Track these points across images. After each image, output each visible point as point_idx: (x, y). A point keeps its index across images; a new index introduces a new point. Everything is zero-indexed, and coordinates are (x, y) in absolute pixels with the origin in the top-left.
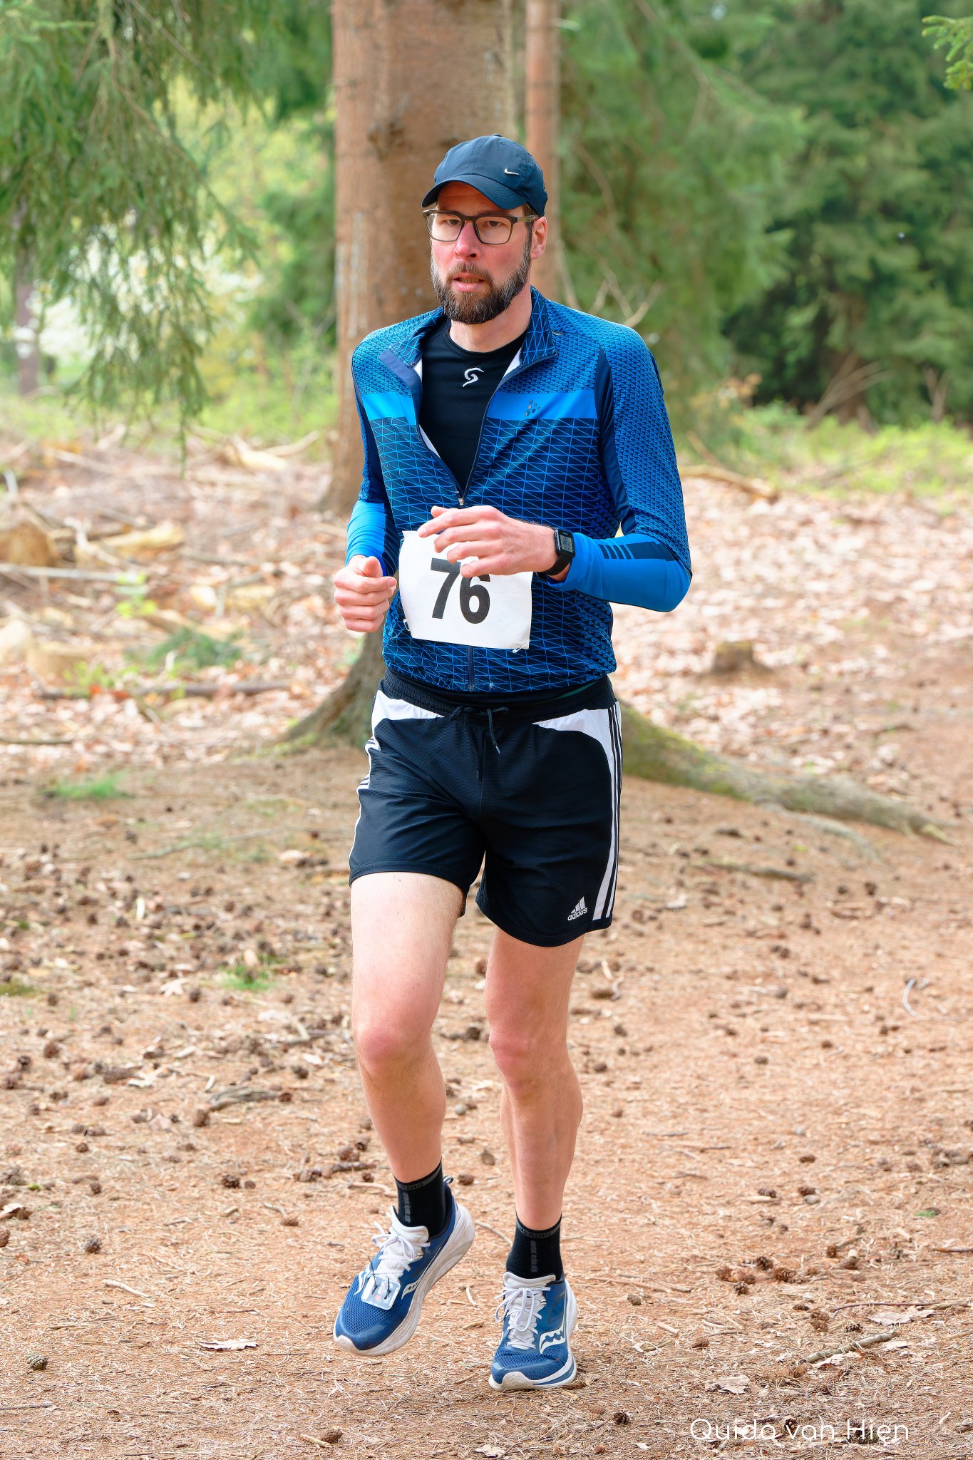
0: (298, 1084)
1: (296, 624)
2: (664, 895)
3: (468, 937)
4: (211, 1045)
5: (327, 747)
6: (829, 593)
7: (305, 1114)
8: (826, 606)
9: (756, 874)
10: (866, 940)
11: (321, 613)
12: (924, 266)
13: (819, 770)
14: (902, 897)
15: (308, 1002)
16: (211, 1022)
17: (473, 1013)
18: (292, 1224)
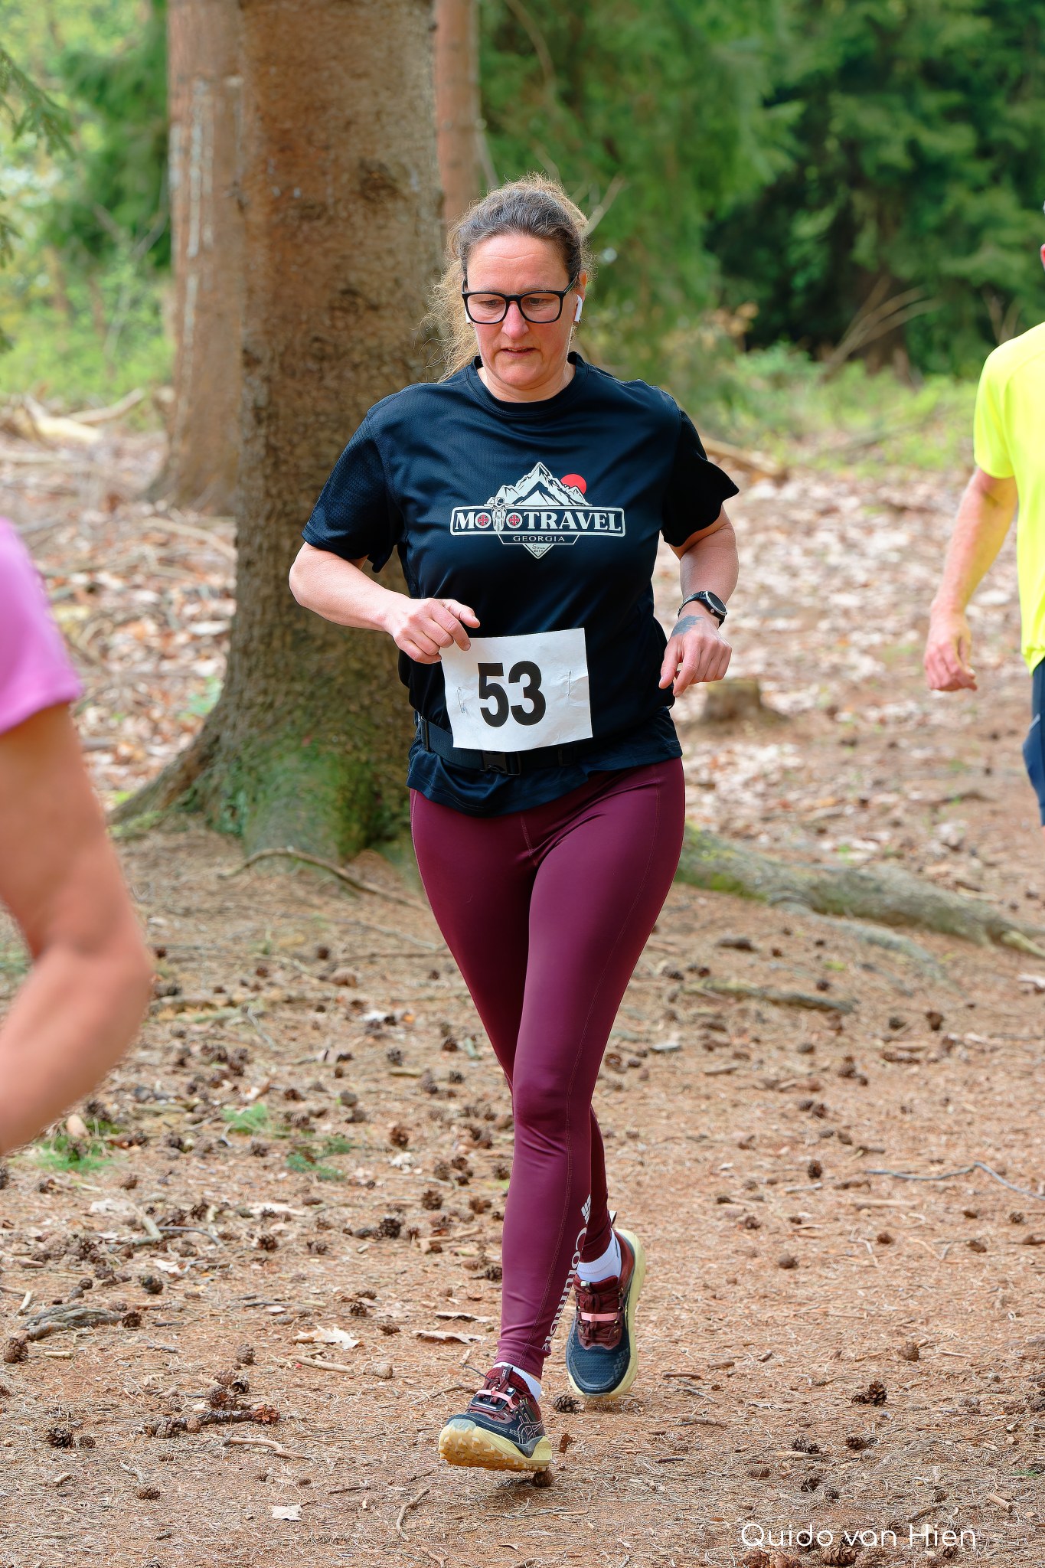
0: (148, 1301)
1: (121, 659)
2: (649, 1032)
3: (378, 1092)
4: (24, 1249)
5: (174, 830)
6: (862, 609)
7: (160, 1342)
8: (858, 628)
9: (775, 1003)
10: (932, 1092)
11: (156, 643)
12: (984, 151)
13: (858, 857)
14: (978, 1032)
15: (159, 1187)
16: (24, 1216)
17: (388, 1200)
18: (151, 1495)
